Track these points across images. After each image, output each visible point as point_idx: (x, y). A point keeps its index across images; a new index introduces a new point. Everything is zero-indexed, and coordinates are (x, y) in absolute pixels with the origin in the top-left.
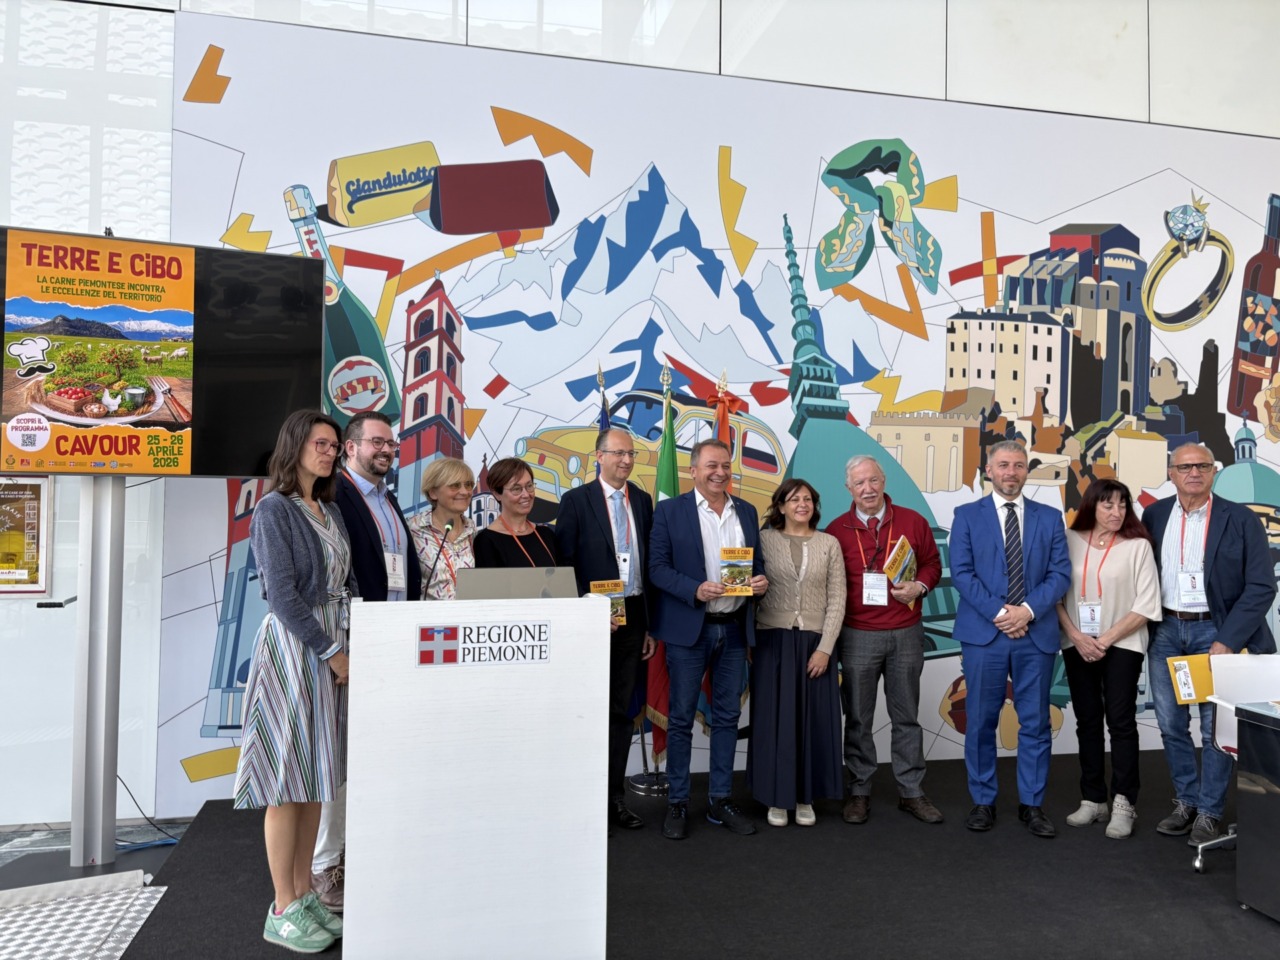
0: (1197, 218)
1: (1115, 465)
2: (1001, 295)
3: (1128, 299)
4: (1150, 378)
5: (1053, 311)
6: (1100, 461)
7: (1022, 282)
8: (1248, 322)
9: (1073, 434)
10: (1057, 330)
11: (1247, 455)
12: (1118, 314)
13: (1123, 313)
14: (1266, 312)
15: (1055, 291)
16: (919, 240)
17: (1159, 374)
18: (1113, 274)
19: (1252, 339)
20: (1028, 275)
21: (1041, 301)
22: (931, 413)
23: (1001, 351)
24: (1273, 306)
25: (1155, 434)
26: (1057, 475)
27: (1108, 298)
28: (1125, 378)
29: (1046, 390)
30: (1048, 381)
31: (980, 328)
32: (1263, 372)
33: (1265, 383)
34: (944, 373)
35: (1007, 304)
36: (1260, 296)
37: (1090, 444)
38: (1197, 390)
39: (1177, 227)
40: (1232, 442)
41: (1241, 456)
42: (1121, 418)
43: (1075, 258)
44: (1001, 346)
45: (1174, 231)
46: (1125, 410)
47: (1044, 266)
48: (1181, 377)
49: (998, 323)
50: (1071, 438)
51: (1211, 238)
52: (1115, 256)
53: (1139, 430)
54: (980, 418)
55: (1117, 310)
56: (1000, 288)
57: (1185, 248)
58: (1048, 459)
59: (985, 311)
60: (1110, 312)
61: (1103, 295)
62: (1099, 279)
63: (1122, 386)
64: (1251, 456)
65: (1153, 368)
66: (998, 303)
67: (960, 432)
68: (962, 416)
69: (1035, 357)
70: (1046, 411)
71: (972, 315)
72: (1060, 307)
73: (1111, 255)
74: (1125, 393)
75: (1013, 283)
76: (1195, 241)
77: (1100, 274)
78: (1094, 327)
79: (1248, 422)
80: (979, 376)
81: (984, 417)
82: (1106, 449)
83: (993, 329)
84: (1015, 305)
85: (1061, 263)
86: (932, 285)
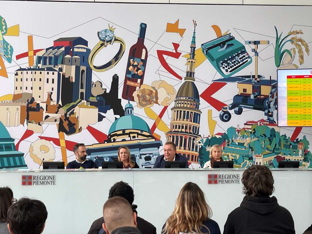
0: (111, 33)
1: (78, 117)
2: (35, 63)
3: (84, 62)
4: (92, 88)
5: (54, 67)
6: (72, 116)
7: (43, 58)
8: (131, 68)
9: (62, 107)
10: (56, 73)
11: (130, 113)
12: (80, 67)
13: (81, 67)
14: (138, 64)
15: (55, 60)
16: (5, 46)
17: (95, 86)
18: (77, 54)
19: (132, 73)
20: (45, 55)
21: (50, 64)
22: (9, 101)
23: (35, 81)
24: (141, 62)
25: (94, 106)
26: (56, 120)
27: (76, 62)
28: (82, 88)
29: (52, 93)
30: (53, 90)
31: (27, 73)
32: (137, 84)
33: (137, 88)
34: (13, 88)
35: (37, 65)
36: (135, 59)
37: (68, 110)
38: (110, 91)
39: (102, 37)
40: (124, 108)
41: (127, 113)
42: (81, 101)
43: (63, 49)
44: (35, 79)
45: (101, 38)
46: (82, 98)
47: (51, 52)
48: (103, 87)
49: (34, 72)
50: (61, 108)
51: (116, 40)
52: (78, 48)
53: (87, 105)
54: (27, 102)
55: (79, 66)
56: (35, 60)
57: (106, 44)
58: (52, 115)
59: (29, 68)
60: (76, 66)
61: (74, 61)
62: (72, 56)
63: (81, 91)
64: (131, 113)
65: (93, 84)
66: (34, 65)
67: (19, 107)
68: (20, 102)
69: (48, 82)
70: (52, 100)
71: (24, 69)
72: (58, 65)
73: (77, 48)
74: (82, 93)
75: (39, 58)
76: (110, 41)
77: (73, 54)
78: (71, 72)
79: (130, 101)
80: (27, 89)
81: (28, 102)
82: (74, 111)
83: (32, 74)
84: (40, 66)
85: (57, 51)
86: (10, 60)
